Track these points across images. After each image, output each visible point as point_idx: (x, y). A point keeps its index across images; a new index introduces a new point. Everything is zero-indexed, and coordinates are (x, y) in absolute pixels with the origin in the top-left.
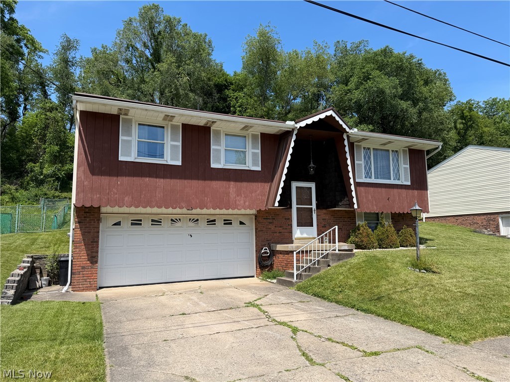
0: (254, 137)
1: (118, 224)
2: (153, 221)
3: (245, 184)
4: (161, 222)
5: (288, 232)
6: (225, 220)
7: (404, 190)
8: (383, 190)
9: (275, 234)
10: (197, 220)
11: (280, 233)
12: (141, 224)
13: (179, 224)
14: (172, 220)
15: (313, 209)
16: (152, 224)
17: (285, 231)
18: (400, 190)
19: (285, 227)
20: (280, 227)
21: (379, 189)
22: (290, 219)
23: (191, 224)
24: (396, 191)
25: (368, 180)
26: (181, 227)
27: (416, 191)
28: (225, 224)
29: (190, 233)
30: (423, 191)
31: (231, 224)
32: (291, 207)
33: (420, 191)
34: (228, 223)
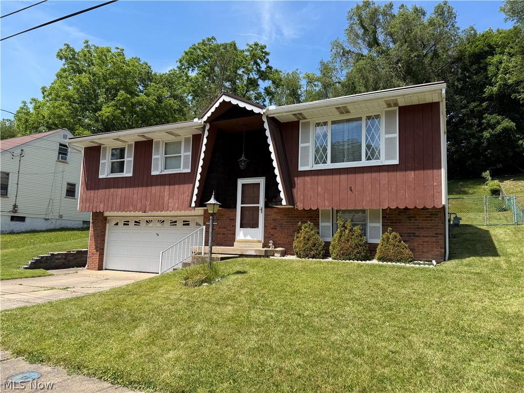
0: (187, 140)
1: (117, 224)
2: (136, 222)
3: (177, 187)
4: (140, 223)
5: (231, 234)
6: (184, 221)
7: (386, 173)
8: (344, 177)
9: (219, 235)
10: (163, 221)
11: (224, 234)
12: (128, 225)
13: (150, 225)
14: (147, 221)
15: (260, 208)
16: (135, 225)
17: (229, 232)
18: (375, 175)
19: (229, 229)
20: (224, 228)
21: (336, 177)
22: (234, 220)
23: (159, 225)
24: (367, 176)
25: (321, 167)
26: (152, 227)
27: (412, 173)
28: (184, 225)
29: (157, 232)
30: (430, 172)
31: (188, 224)
32: (235, 207)
33: (422, 172)
34: (186, 223)
